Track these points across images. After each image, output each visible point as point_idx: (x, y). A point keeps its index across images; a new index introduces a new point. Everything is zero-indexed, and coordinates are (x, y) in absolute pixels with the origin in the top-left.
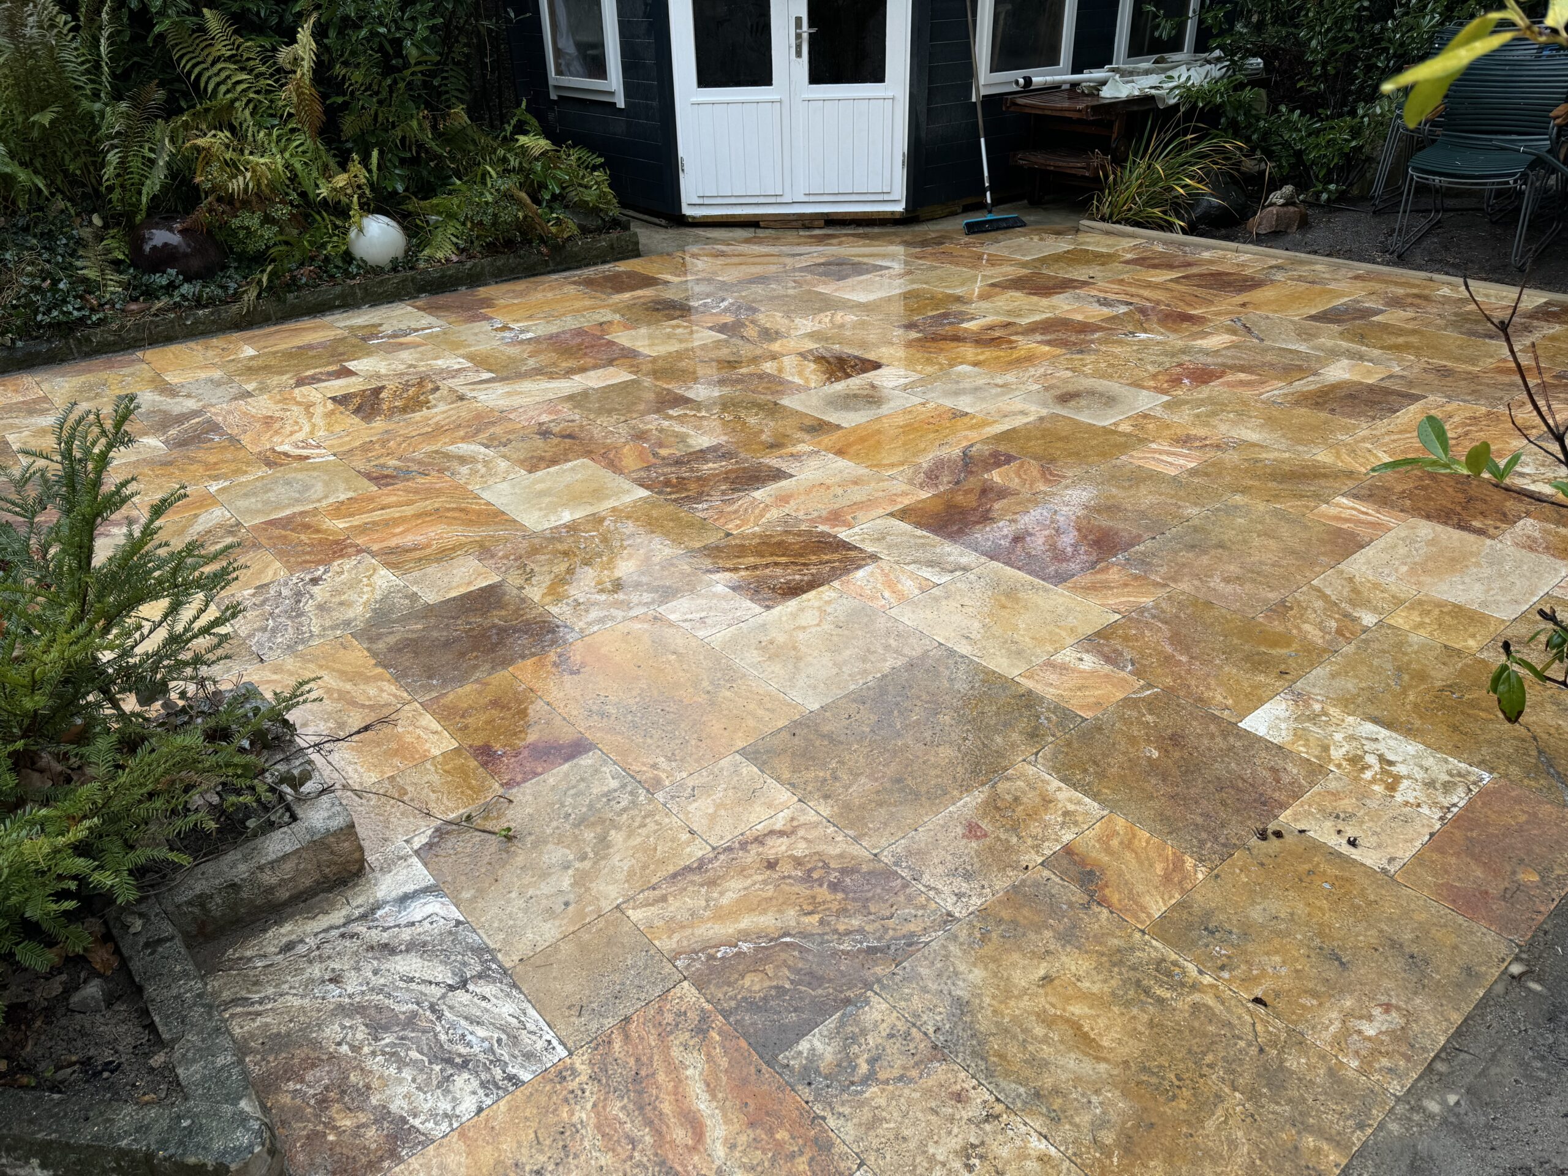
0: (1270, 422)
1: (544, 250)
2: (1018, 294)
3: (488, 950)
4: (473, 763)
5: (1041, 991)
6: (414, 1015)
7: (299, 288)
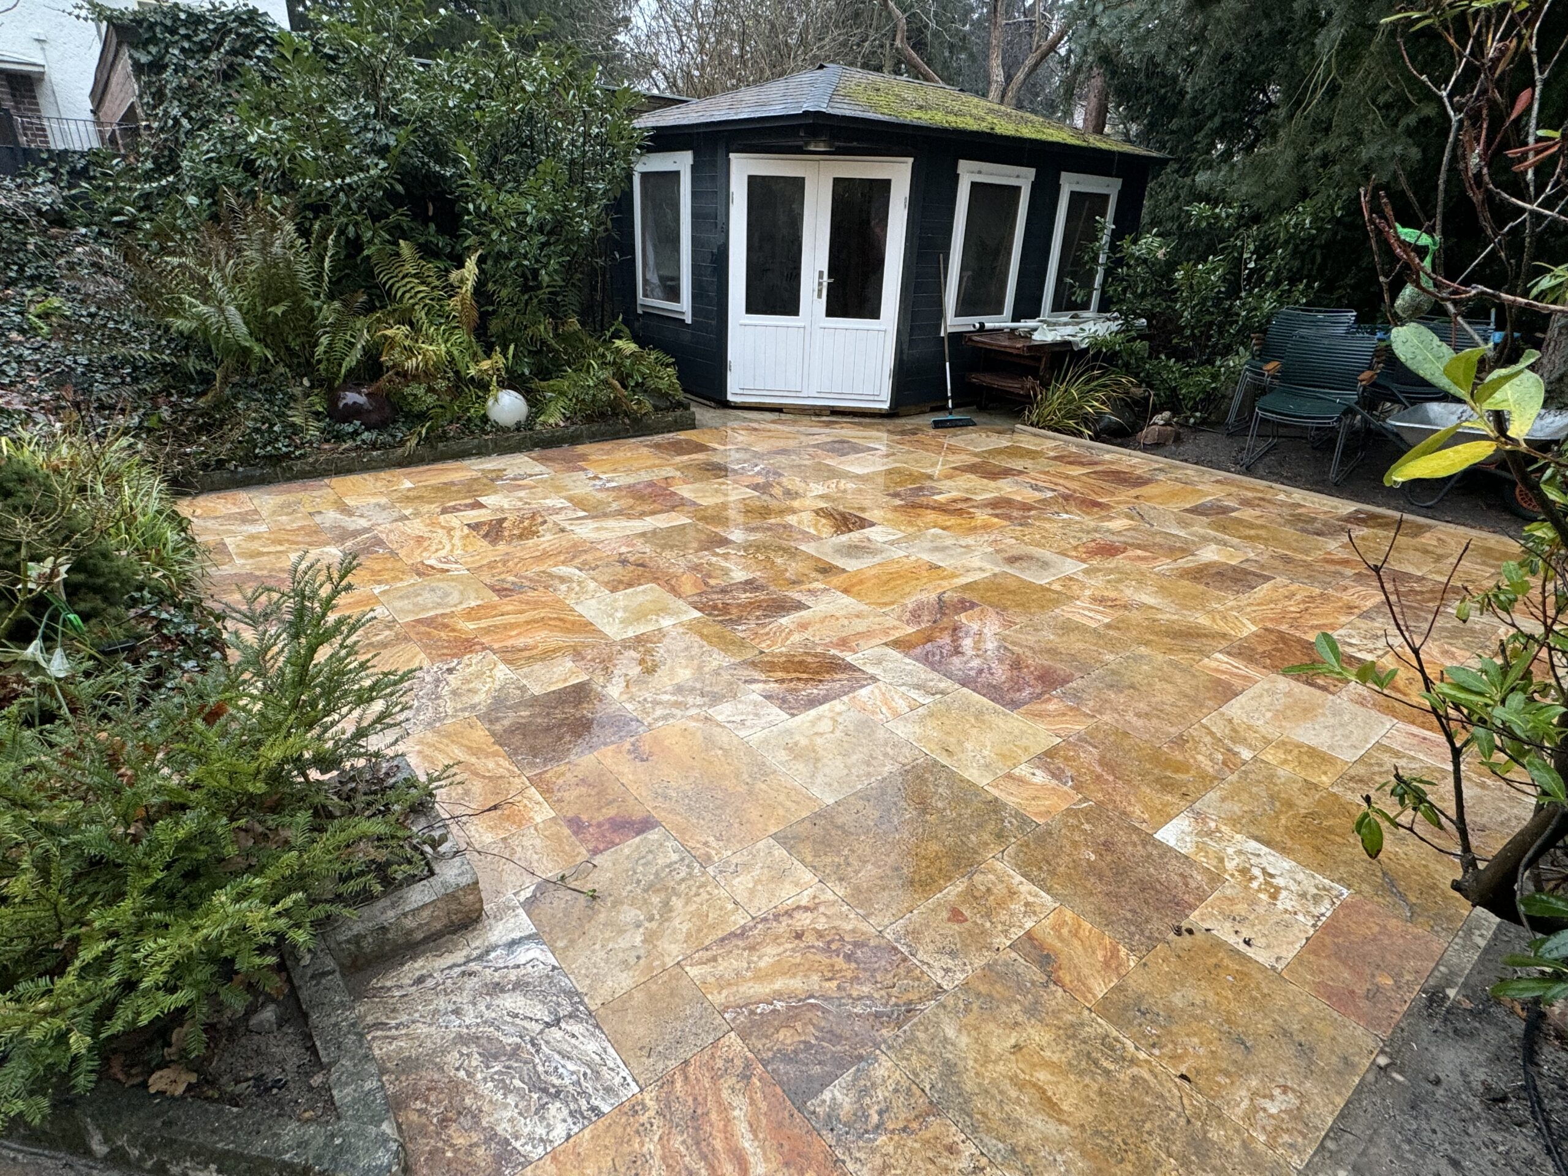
0: (1162, 590)
1: (627, 421)
2: (973, 476)
3: (578, 994)
4: (567, 831)
5: (1013, 1057)
6: (518, 1047)
7: (448, 439)
